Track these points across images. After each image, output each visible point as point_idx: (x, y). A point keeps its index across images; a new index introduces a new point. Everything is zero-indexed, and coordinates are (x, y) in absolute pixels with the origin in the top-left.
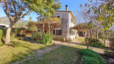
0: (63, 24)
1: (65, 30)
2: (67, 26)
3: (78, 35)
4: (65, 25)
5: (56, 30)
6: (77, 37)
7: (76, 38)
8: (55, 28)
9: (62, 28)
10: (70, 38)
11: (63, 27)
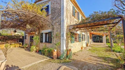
0: (54, 20)
1: (57, 31)
2: (60, 23)
3: (91, 40)
4: (57, 21)
5: (46, 34)
6: (89, 45)
7: (87, 46)
8: (43, 30)
9: (53, 29)
10: (69, 48)
11: (54, 26)
